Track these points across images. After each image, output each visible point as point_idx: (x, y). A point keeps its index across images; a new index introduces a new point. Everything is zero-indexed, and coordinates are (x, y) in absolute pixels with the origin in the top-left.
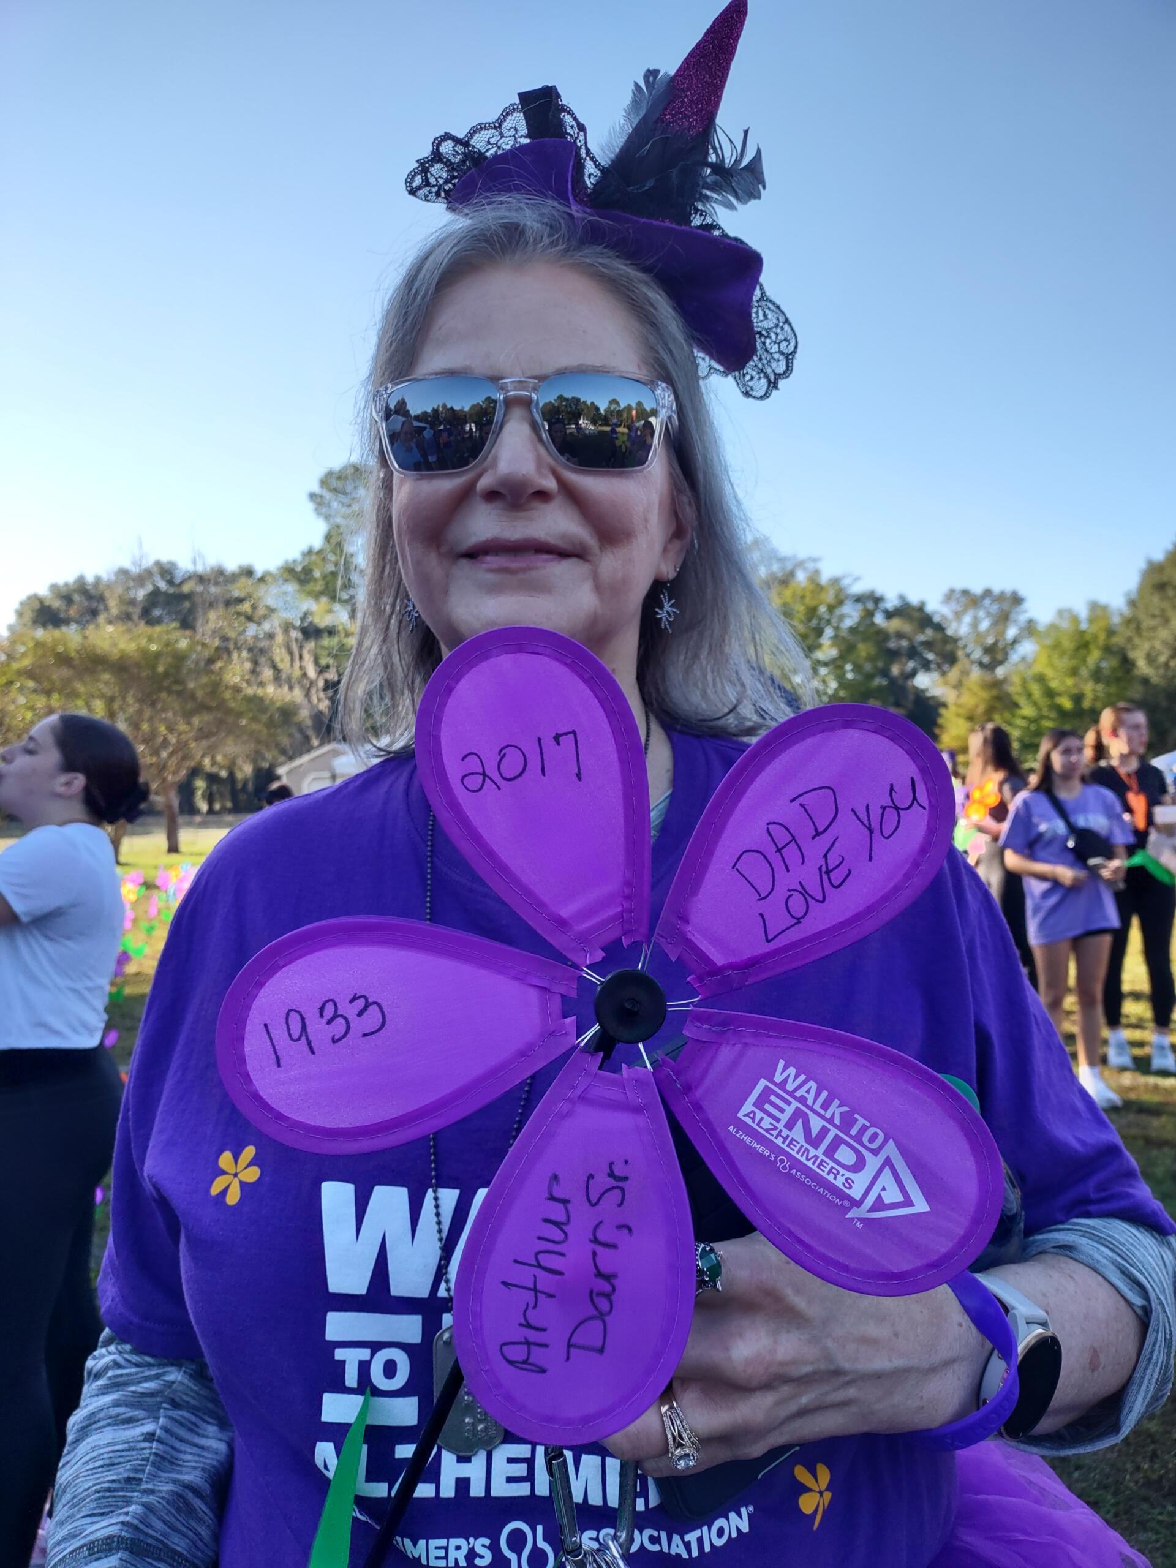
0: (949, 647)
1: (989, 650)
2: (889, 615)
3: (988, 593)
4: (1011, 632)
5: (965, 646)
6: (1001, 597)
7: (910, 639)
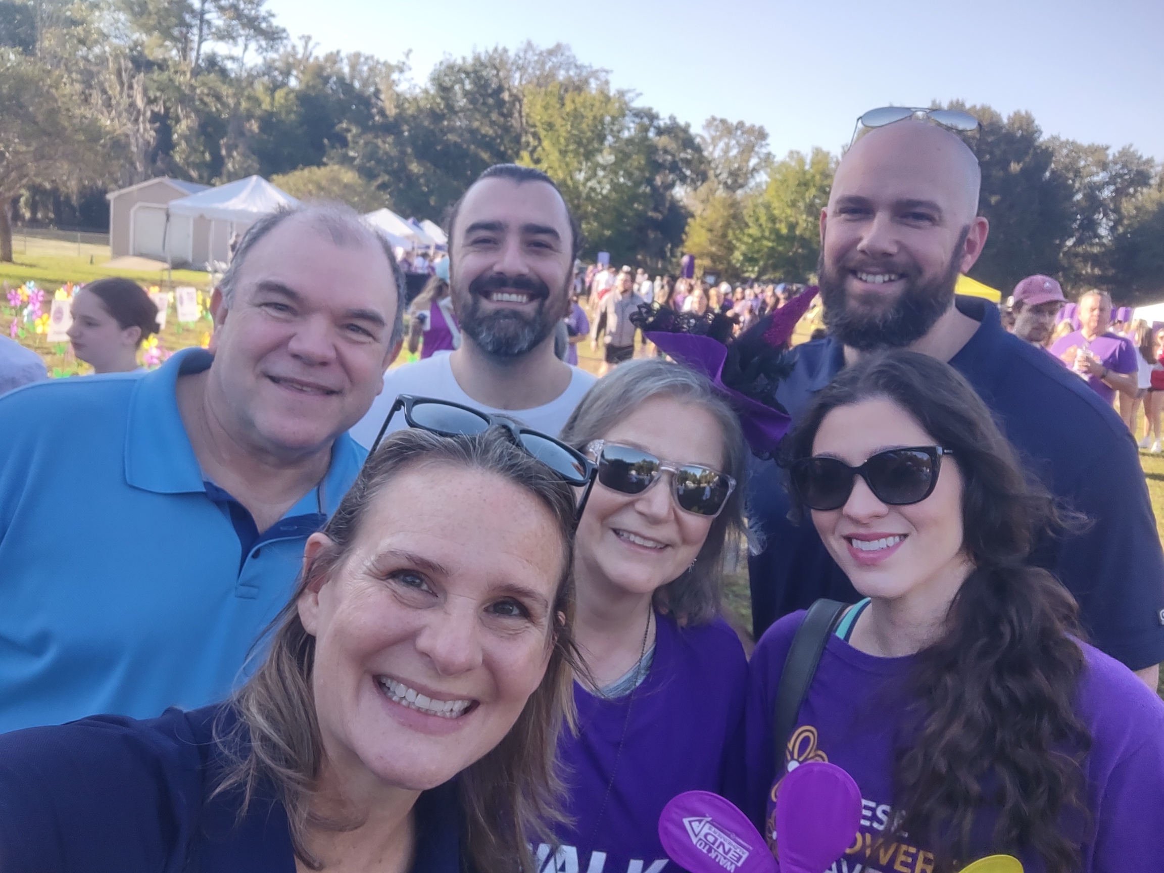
0: (702, 167)
1: (734, 174)
2: (660, 132)
3: (741, 124)
4: (753, 162)
5: (717, 168)
6: (751, 130)
7: (673, 155)
